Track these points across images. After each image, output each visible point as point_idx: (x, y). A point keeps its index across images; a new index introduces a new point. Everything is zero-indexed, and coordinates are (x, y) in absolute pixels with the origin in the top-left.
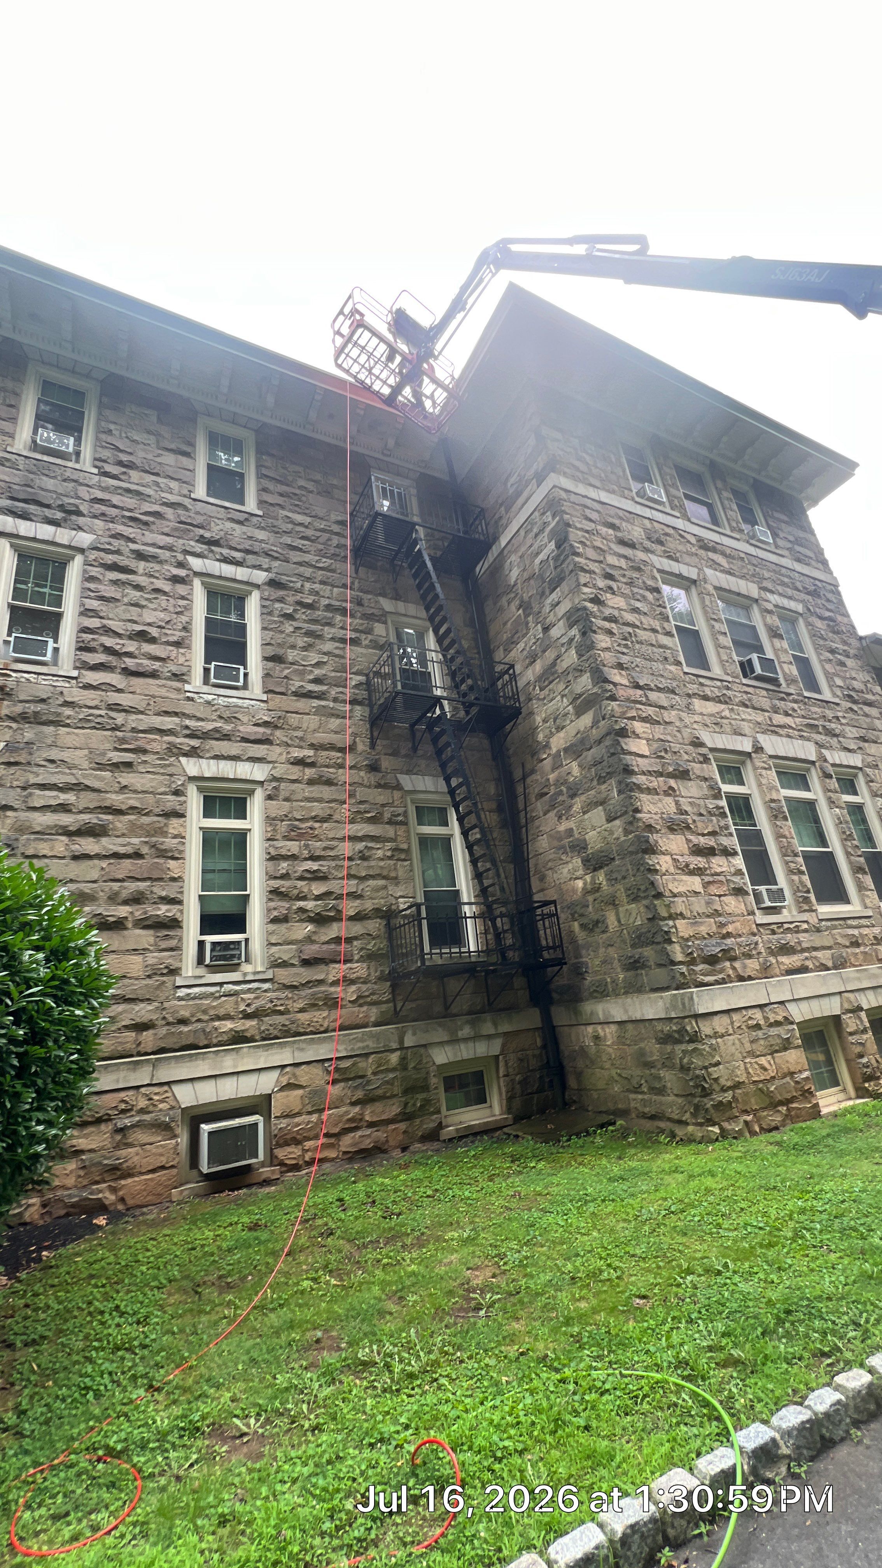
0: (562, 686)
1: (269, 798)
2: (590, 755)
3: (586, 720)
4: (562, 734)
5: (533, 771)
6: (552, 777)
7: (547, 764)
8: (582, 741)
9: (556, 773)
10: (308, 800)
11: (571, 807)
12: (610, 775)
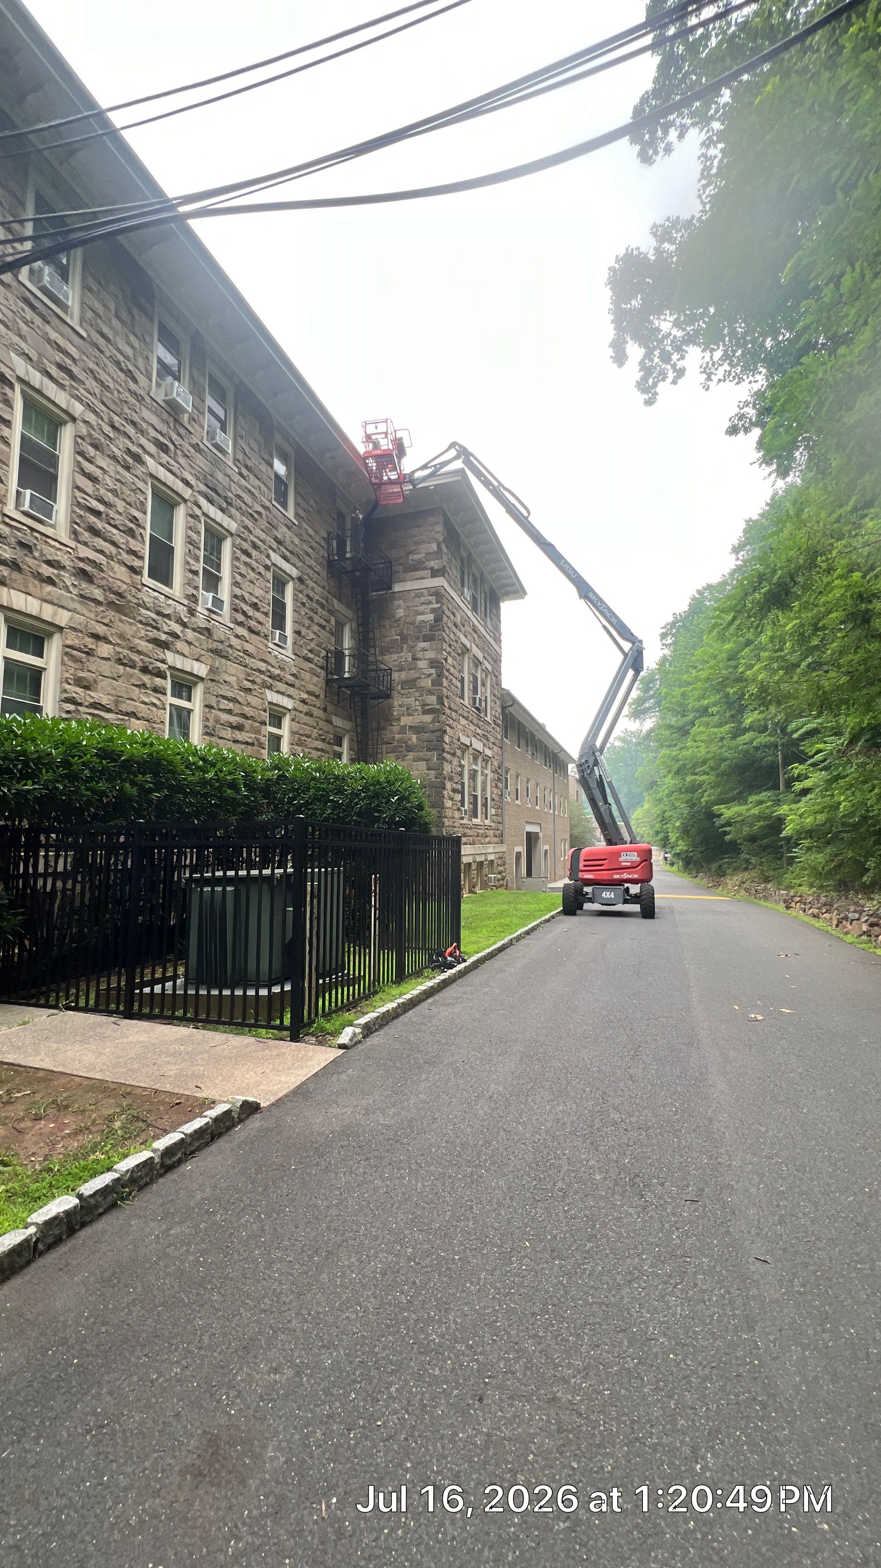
0: (417, 694)
1: (293, 720)
2: (425, 736)
3: (428, 718)
4: (410, 718)
5: (384, 729)
6: (397, 736)
7: (396, 729)
8: (423, 728)
9: (401, 736)
10: (305, 724)
11: (406, 756)
12: (435, 749)
